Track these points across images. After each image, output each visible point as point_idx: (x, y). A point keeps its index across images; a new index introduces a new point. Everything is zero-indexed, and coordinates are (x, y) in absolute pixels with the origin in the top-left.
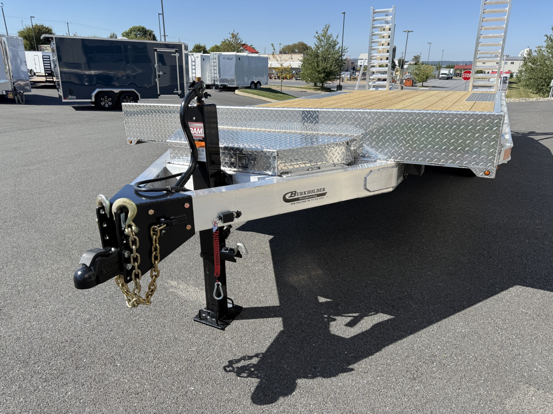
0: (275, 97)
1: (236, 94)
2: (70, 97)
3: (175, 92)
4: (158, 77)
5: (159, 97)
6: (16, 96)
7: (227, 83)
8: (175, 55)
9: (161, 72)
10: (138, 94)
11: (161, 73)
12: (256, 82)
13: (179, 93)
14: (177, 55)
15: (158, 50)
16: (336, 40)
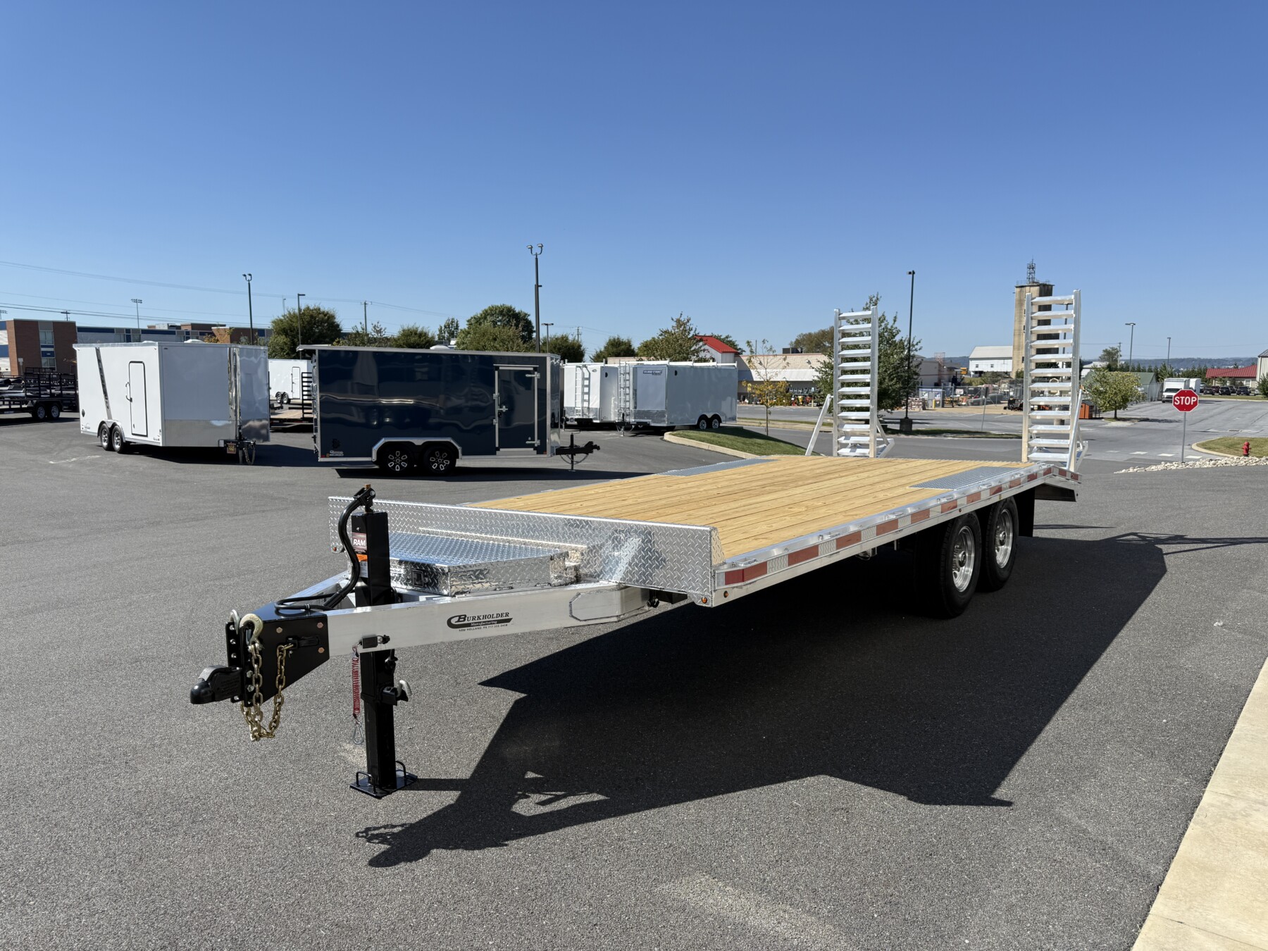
0: (745, 447)
1: (665, 441)
2: (332, 452)
3: (527, 442)
4: (499, 416)
5: (497, 452)
6: (241, 449)
7: (648, 418)
8: (533, 376)
9: (504, 407)
10: (458, 447)
11: (504, 409)
12: (709, 416)
13: (536, 445)
14: (537, 375)
15: (501, 368)
16: (892, 327)
